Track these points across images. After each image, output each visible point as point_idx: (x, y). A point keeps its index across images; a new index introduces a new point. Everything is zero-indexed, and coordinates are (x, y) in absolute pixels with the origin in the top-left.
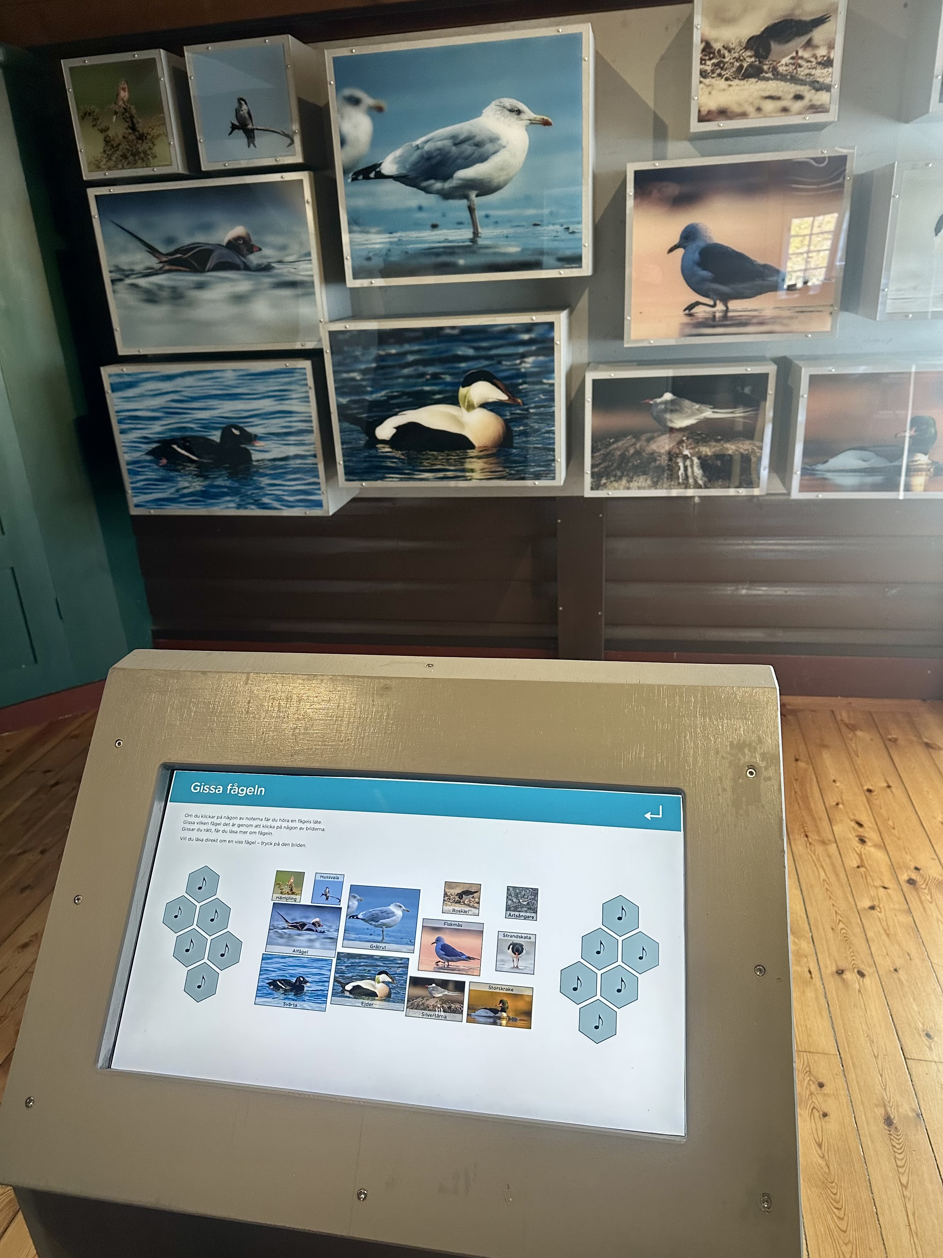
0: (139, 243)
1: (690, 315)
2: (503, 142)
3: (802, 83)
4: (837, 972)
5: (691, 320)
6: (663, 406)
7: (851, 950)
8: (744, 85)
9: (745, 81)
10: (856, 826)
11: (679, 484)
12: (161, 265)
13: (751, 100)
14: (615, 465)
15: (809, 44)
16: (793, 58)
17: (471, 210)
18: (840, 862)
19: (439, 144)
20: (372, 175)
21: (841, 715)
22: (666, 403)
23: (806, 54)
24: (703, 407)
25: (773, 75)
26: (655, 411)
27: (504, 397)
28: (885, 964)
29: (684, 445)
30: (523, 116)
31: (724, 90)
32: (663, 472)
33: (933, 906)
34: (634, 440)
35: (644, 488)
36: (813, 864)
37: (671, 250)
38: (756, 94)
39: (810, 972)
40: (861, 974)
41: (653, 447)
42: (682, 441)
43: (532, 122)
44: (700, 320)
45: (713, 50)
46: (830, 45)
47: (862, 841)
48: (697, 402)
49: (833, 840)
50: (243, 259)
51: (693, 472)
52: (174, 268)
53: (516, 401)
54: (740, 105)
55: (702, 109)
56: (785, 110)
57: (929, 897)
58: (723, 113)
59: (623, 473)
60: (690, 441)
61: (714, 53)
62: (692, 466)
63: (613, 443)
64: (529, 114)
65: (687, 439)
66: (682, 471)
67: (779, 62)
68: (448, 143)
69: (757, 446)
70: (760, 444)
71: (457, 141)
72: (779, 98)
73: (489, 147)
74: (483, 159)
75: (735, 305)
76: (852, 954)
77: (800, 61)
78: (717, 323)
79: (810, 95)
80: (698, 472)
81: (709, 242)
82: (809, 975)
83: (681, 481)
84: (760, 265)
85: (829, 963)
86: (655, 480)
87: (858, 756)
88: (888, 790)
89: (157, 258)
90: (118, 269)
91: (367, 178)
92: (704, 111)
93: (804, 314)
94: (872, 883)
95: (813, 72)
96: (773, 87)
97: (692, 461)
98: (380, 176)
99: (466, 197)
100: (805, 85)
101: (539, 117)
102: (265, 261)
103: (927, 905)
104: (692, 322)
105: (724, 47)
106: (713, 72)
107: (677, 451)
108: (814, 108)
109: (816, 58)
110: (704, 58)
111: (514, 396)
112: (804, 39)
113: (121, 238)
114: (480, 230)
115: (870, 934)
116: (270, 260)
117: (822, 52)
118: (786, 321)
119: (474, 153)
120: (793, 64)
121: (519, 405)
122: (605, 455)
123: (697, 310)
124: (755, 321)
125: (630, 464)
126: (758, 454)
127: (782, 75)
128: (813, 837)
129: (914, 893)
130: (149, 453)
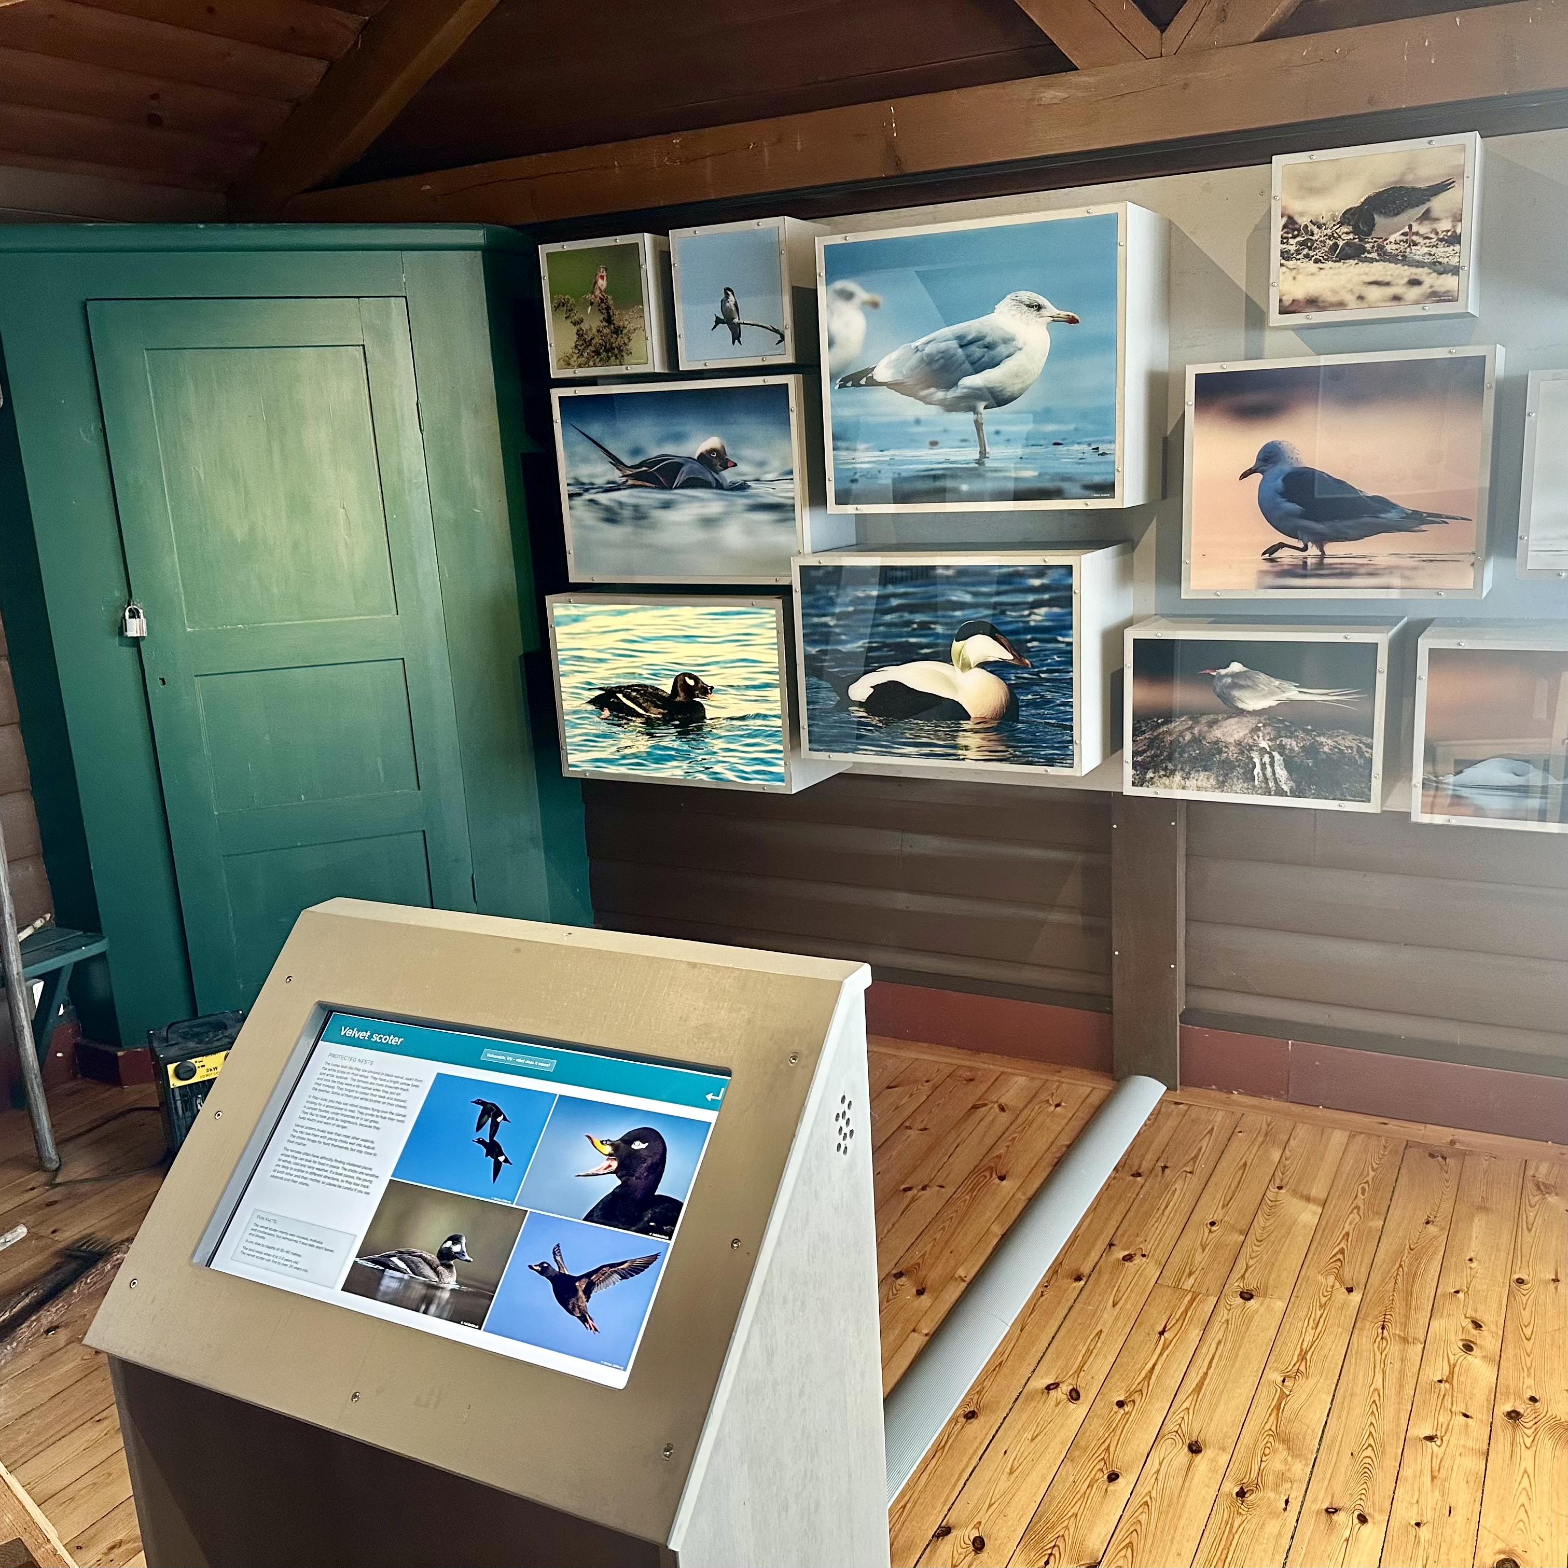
0: (601, 453)
1: (1272, 560)
2: (1019, 343)
3: (1419, 264)
4: (1327, 1510)
5: (1273, 566)
6: (1229, 680)
7: (1365, 1486)
8: (1340, 268)
9: (1341, 264)
10: (1470, 1326)
11: (1254, 787)
12: (624, 479)
13: (1350, 286)
14: (1165, 754)
15: (1426, 216)
16: (1404, 234)
17: (978, 425)
18: (1416, 1370)
19: (943, 346)
20: (863, 382)
21: (1537, 1168)
22: (1234, 675)
23: (1424, 229)
24: (1286, 684)
25: (1379, 255)
26: (1218, 685)
27: (1008, 656)
28: (1405, 1513)
29: (1261, 734)
30: (1043, 312)
31: (1313, 274)
32: (1233, 768)
33: (1528, 1455)
34: (1190, 723)
35: (1206, 789)
36: (1372, 1365)
37: (1244, 475)
38: (1356, 279)
39: (1287, 1502)
40: (1363, 1519)
41: (1217, 733)
42: (1259, 729)
43: (1055, 319)
44: (1286, 567)
45: (1297, 226)
46: (1455, 217)
47: (1468, 1347)
48: (1276, 677)
49: (1423, 1340)
50: (716, 476)
51: (1274, 773)
52: (640, 483)
53: (1023, 663)
54: (1335, 292)
55: (1284, 298)
56: (1397, 298)
57: (1528, 1441)
58: (1313, 303)
59: (1176, 766)
60: (1269, 729)
61: (1299, 230)
62: (1272, 764)
63: (1163, 724)
64: (1051, 310)
65: (1264, 726)
66: (1258, 770)
67: (1386, 240)
68: (954, 344)
69: (1364, 744)
70: (1369, 741)
71: (964, 343)
72: (1388, 284)
73: (1002, 350)
74: (994, 363)
75: (1336, 550)
76: (1364, 1491)
77: (1415, 238)
78: (1308, 572)
79: (1430, 280)
80: (1282, 773)
81: (1296, 465)
82: (1284, 1506)
83: (1256, 783)
84: (1368, 497)
85: (1321, 1496)
86: (1221, 779)
87: (1529, 1230)
88: (1552, 1286)
89: (620, 470)
90: (578, 482)
91: (857, 384)
92: (1287, 300)
93: (1433, 564)
94: (1449, 1406)
95: (1434, 250)
96: (1379, 270)
97: (1272, 757)
98: (872, 383)
99: (974, 410)
100: (1423, 267)
101: (1063, 314)
102: (739, 479)
103: (1521, 1451)
104: (1275, 569)
105: (1311, 221)
106: (1298, 252)
107: (1251, 742)
108: (1436, 296)
109: (1437, 233)
110: (1285, 235)
111: (1020, 656)
112: (1420, 211)
113: (585, 447)
114: (988, 449)
115: (1407, 1472)
116: (745, 478)
117: (1445, 225)
118: (1408, 573)
119: (983, 356)
120: (1406, 241)
121: (1026, 667)
122: (1152, 741)
123: (1279, 554)
124: (1362, 570)
125: (1186, 755)
126: (1367, 755)
127: (1390, 254)
128: (1394, 1329)
129: (1509, 1432)
130: (592, 702)
